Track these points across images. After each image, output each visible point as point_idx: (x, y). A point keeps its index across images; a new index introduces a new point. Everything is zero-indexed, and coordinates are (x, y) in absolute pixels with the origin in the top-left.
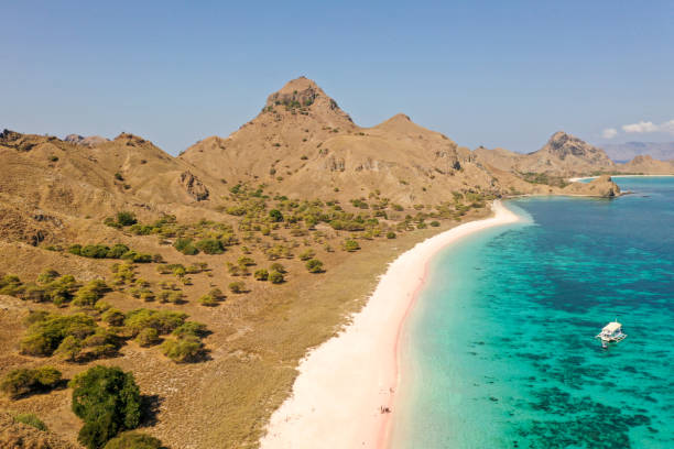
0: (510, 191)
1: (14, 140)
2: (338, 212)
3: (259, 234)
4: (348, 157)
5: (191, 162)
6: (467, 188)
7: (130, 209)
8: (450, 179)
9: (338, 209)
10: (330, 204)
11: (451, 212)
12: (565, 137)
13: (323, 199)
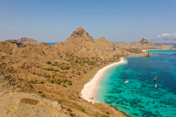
0: (126, 55)
1: (22, 45)
2: (89, 60)
3: (74, 66)
4: (91, 48)
5: (56, 47)
6: (116, 54)
7: (49, 60)
8: (113, 53)
9: (89, 59)
10: (87, 58)
11: (111, 60)
12: (144, 39)
13: (86, 57)
